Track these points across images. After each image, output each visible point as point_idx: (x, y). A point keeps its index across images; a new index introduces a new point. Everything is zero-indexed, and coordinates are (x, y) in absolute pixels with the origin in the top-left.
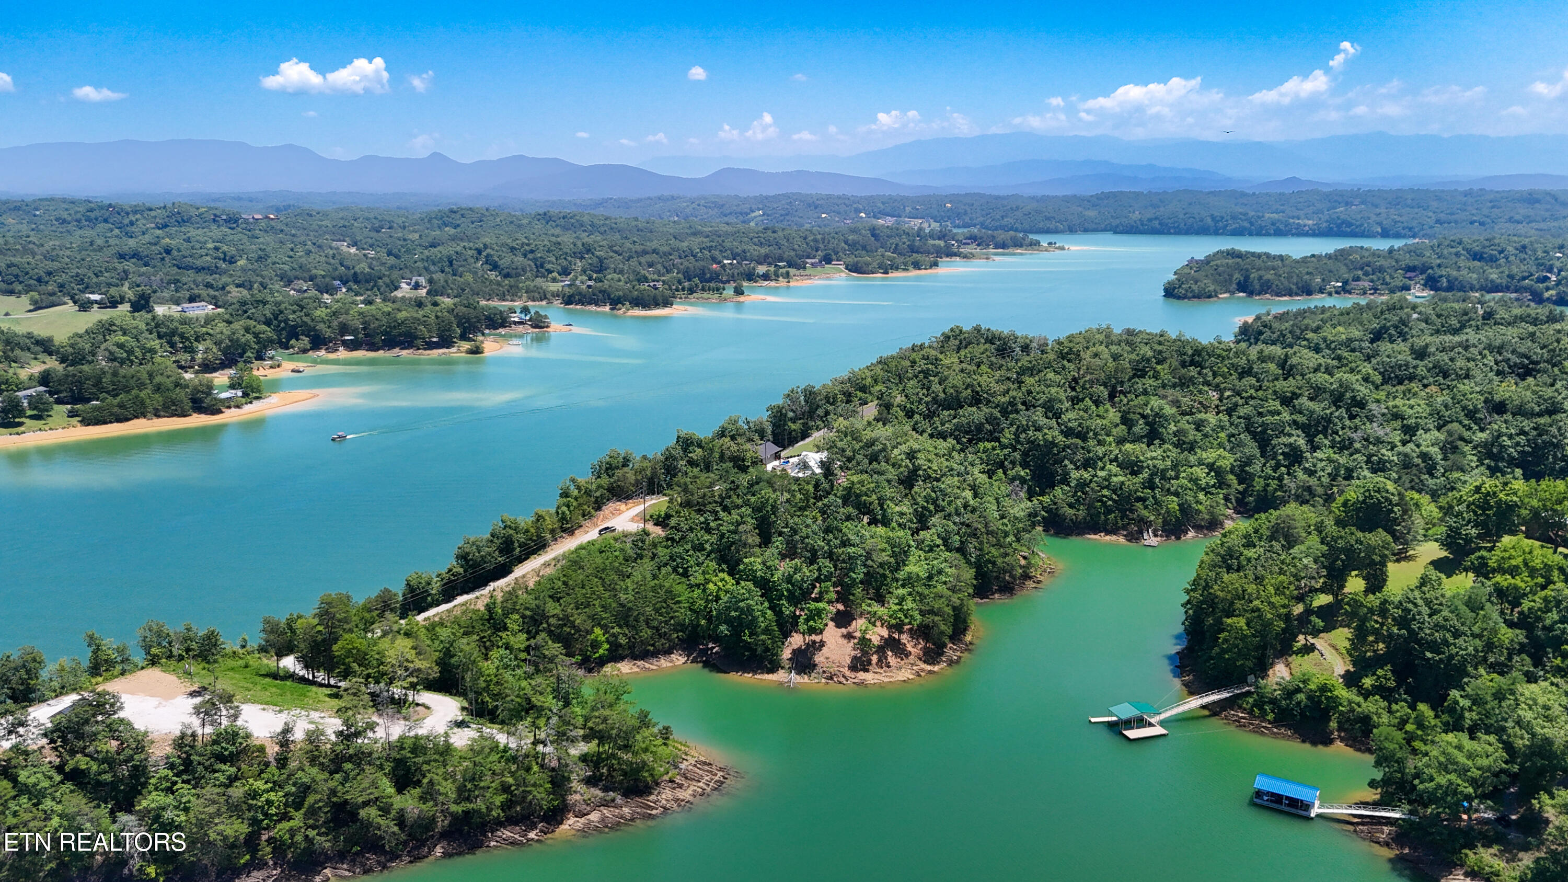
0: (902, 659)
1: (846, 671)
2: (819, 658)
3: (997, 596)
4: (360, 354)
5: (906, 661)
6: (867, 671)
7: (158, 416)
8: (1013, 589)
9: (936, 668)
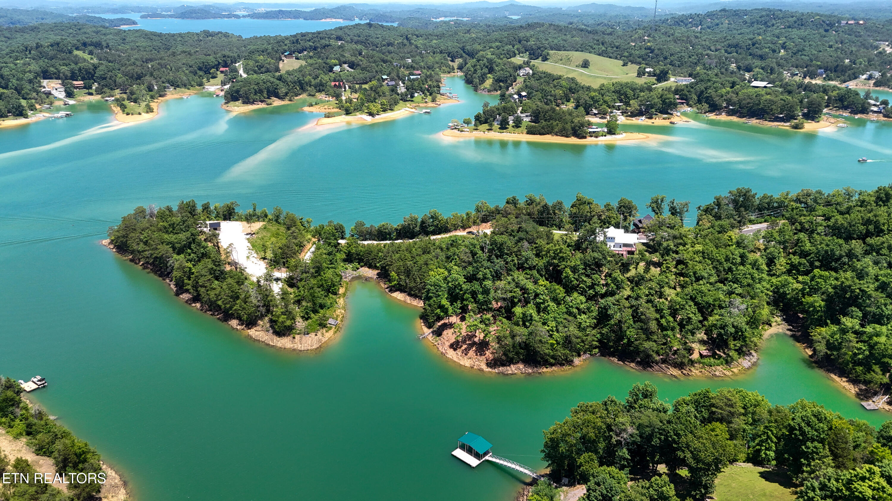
0: (477, 355)
1: (448, 344)
2: (445, 332)
3: (633, 365)
4: (734, 119)
5: (479, 357)
6: (455, 350)
7: (557, 135)
8: (651, 367)
9: (489, 369)
